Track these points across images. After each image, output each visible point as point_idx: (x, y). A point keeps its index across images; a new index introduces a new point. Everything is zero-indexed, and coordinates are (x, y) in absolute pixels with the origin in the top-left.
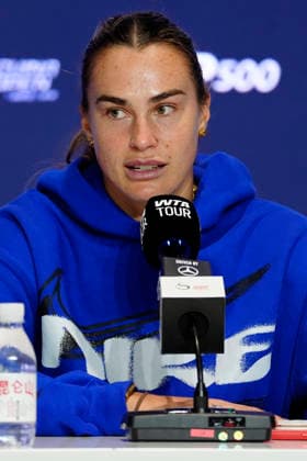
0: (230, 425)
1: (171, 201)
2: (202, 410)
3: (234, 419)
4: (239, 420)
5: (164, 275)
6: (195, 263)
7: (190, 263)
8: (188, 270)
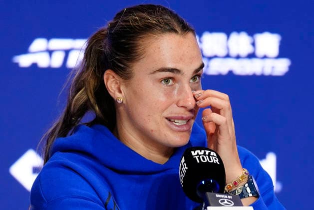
5: (209, 205)
6: (229, 197)
7: (226, 197)
8: (226, 202)
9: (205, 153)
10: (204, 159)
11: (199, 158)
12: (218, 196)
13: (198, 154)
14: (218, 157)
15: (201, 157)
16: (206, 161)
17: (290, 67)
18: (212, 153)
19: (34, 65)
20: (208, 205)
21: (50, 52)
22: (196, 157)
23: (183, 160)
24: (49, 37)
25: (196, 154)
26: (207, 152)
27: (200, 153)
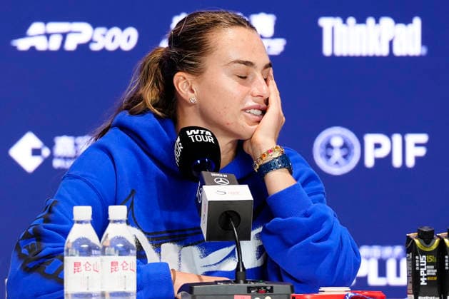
0: (262, 292)
1: (198, 131)
2: (242, 281)
3: (265, 287)
4: (269, 288)
5: (205, 185)
6: (225, 176)
7: (221, 175)
8: (221, 181)
9: (200, 132)
10: (199, 139)
11: (194, 138)
12: (213, 174)
13: (193, 134)
14: (213, 136)
15: (196, 136)
16: (201, 140)
17: (286, 47)
18: (207, 133)
19: (33, 49)
20: (203, 183)
21: (48, 35)
22: (192, 137)
23: (179, 140)
24: (46, 21)
25: (191, 133)
26: (202, 132)
27: (195, 133)
